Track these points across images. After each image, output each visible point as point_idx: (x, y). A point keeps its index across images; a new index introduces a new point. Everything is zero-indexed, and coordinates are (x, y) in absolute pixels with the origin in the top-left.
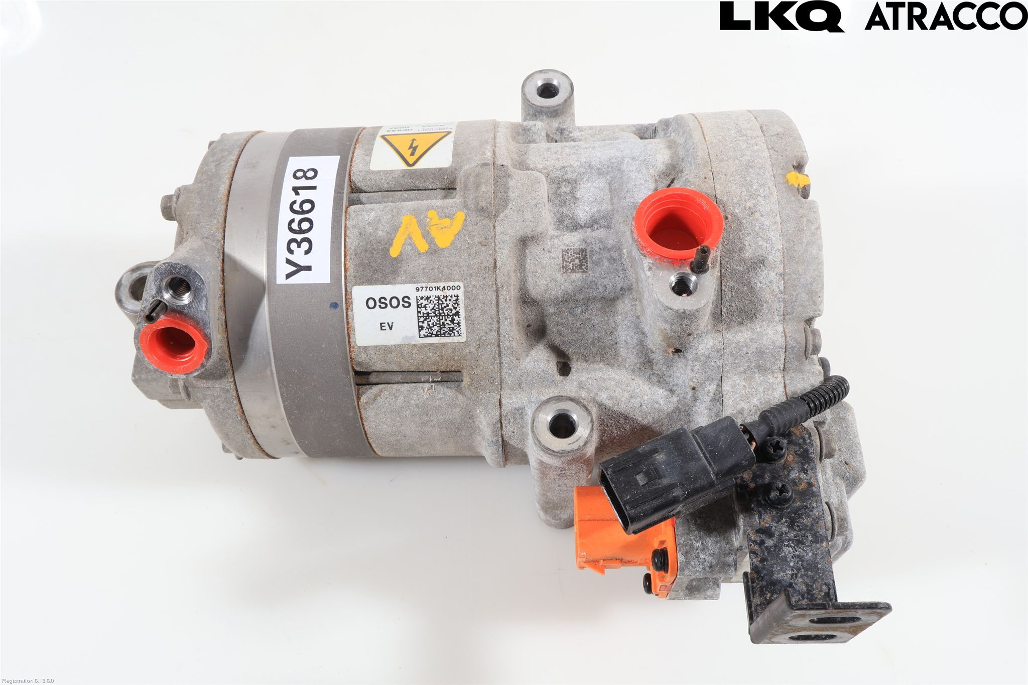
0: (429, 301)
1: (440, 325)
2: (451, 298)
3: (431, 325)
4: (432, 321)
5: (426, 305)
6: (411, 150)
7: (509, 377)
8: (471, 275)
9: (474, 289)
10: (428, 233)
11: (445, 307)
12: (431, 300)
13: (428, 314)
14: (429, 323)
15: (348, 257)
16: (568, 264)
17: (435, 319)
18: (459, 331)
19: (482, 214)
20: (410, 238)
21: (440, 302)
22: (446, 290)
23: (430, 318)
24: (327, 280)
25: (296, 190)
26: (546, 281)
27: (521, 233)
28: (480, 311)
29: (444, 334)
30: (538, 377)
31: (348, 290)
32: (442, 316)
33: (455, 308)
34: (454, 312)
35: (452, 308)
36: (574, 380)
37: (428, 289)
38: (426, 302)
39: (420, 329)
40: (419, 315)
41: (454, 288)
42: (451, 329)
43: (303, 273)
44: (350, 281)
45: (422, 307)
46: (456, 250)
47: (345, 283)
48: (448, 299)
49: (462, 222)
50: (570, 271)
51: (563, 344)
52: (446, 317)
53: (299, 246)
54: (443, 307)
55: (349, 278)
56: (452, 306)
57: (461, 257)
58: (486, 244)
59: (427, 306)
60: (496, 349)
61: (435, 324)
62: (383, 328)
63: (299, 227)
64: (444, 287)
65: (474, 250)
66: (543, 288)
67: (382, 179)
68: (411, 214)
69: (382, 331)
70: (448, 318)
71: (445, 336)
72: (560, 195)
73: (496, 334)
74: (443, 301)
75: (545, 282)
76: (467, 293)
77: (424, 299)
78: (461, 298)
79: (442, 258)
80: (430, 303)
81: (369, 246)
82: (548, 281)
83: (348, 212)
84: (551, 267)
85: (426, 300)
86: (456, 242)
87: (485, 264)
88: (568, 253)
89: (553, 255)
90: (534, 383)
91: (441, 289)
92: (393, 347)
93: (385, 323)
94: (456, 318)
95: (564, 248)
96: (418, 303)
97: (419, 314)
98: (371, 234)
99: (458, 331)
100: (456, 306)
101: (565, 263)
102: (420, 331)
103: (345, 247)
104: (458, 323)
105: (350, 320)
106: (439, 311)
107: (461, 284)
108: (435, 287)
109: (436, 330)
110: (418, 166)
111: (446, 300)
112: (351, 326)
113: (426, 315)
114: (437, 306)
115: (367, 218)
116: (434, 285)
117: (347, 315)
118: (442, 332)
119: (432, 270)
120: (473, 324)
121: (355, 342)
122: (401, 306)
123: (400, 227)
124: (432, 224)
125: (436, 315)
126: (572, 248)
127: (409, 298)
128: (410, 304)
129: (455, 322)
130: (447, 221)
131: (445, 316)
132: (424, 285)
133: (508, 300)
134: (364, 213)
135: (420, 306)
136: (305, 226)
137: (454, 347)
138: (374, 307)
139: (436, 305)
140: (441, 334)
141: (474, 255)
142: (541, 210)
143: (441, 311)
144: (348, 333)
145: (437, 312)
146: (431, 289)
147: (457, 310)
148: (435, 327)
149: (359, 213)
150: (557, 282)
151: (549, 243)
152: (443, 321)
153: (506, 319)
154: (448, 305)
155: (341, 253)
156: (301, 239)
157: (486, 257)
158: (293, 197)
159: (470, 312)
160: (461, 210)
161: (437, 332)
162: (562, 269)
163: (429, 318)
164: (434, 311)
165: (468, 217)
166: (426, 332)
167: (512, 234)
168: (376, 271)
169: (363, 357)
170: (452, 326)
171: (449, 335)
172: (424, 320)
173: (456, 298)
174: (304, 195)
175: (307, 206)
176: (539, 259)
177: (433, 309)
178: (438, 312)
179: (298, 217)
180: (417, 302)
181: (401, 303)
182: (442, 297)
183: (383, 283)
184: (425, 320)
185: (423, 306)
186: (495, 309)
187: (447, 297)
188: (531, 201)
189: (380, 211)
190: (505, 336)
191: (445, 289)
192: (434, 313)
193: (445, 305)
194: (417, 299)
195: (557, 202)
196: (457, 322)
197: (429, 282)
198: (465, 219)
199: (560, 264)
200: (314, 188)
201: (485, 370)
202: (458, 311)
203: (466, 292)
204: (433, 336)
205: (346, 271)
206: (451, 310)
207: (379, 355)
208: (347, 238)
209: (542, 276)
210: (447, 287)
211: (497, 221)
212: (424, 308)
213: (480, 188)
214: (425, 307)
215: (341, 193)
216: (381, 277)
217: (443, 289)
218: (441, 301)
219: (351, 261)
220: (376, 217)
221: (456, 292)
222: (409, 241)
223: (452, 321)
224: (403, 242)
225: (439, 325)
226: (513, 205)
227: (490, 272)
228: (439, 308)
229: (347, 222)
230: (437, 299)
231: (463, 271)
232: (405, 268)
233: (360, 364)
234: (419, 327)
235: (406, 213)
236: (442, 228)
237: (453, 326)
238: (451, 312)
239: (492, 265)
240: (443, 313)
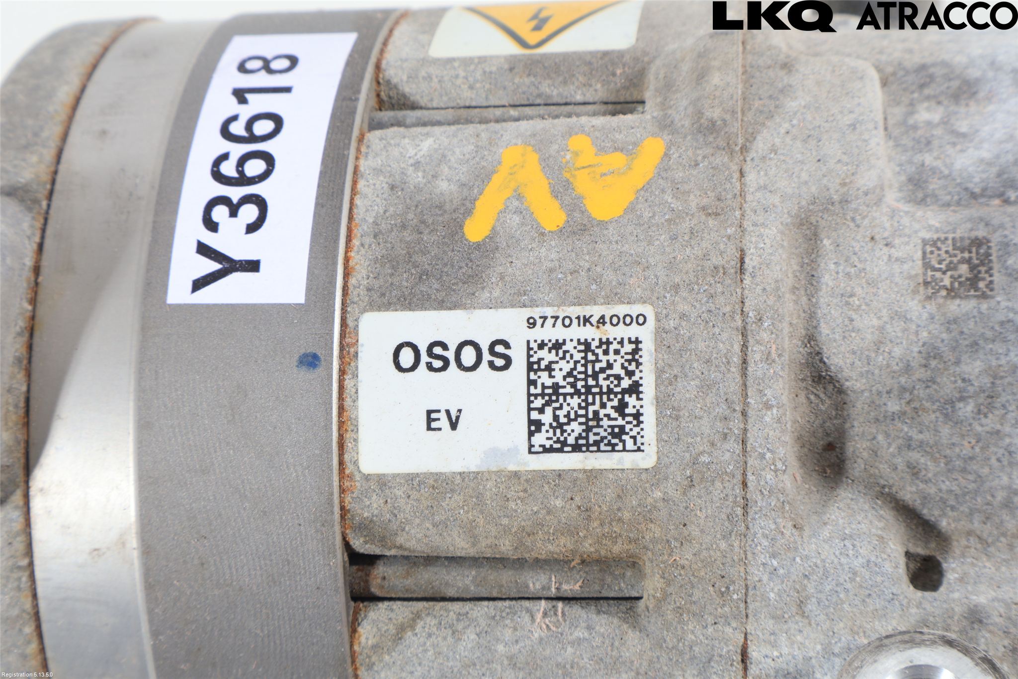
0: (561, 354)
1: (588, 420)
2: (618, 347)
3: (563, 420)
4: (566, 408)
5: (551, 363)
6: (535, 20)
7: (770, 579)
8: (676, 288)
9: (684, 324)
10: (568, 185)
11: (602, 370)
12: (565, 352)
13: (556, 387)
14: (558, 412)
15: (356, 242)
16: (938, 275)
17: (575, 401)
18: (639, 437)
19: (711, 139)
20: (519, 197)
21: (591, 357)
22: (608, 325)
23: (561, 398)
24: (297, 295)
25: (240, 95)
26: (879, 318)
27: (813, 189)
28: (697, 382)
29: (597, 443)
30: (852, 580)
31: (350, 322)
32: (594, 394)
33: (630, 374)
34: (626, 383)
35: (622, 373)
36: (954, 600)
37: (559, 321)
38: (552, 357)
39: (533, 428)
40: (533, 390)
41: (628, 320)
42: (616, 430)
43: (236, 277)
44: (356, 299)
45: (539, 369)
46: (640, 225)
47: (344, 304)
48: (612, 348)
49: (657, 161)
50: (944, 293)
51: (923, 504)
52: (605, 397)
53: (234, 213)
54: (597, 369)
55: (353, 294)
56: (623, 367)
57: (650, 243)
58: (719, 211)
59: (554, 366)
60: (738, 491)
61: (572, 416)
62: (434, 425)
63: (238, 171)
64: (603, 317)
65: (686, 225)
66: (869, 337)
67: (457, 76)
68: (526, 143)
69: (430, 432)
70: (609, 400)
71: (599, 450)
72: (915, 128)
73: (738, 448)
74: (597, 355)
75: (875, 322)
76: (664, 335)
77: (546, 348)
78: (648, 347)
79: (600, 246)
80: (564, 358)
81: (411, 216)
82: (885, 319)
83: (365, 141)
84: (891, 282)
85: (554, 352)
86: (640, 206)
87: (716, 260)
88: (939, 249)
89: (895, 253)
90: (843, 602)
91: (595, 323)
92: (458, 480)
93: (439, 411)
94: (631, 400)
95: (928, 236)
96: (532, 360)
97: (532, 388)
98: (419, 189)
99: (634, 438)
100: (632, 367)
101: (930, 273)
102: (531, 434)
103: (351, 218)
104: (637, 416)
105: (348, 402)
106: (585, 380)
107: (648, 311)
108: (578, 318)
109: (576, 434)
111: (606, 352)
112: (350, 419)
113: (550, 391)
114: (580, 368)
115: (412, 152)
116: (574, 311)
117: (341, 388)
118: (592, 438)
119: (571, 273)
120: (677, 418)
121: (356, 463)
122: (484, 365)
123: (494, 173)
124: (579, 164)
125: (578, 393)
126: (951, 236)
127: (507, 345)
128: (508, 361)
129: (627, 411)
130: (617, 160)
131: (601, 393)
132: (549, 311)
133: (774, 355)
134: (406, 143)
135: (535, 367)
136: (254, 167)
137: (624, 482)
138: (413, 368)
139: (579, 365)
140: (588, 445)
141: (686, 238)
142: (866, 136)
143: (591, 382)
144: (341, 437)
145: (580, 384)
146: (567, 322)
147: (634, 378)
148: (574, 425)
149: (392, 142)
150: (906, 320)
151: (887, 225)
152: (597, 407)
153: (768, 406)
154: (610, 366)
155: (337, 231)
156: (241, 199)
157: (717, 243)
158: (232, 107)
159: (671, 384)
160: (654, 135)
161: (577, 439)
162: (921, 289)
163: (557, 401)
164: (571, 380)
165: (673, 149)
166: (548, 439)
167: (789, 191)
168: (423, 276)
169: (375, 505)
170: (620, 422)
171: (609, 448)
172: (544, 405)
173: (633, 346)
174: (258, 104)
175: (263, 127)
176: (860, 261)
177: (570, 374)
178: (583, 383)
179: (238, 150)
180: (529, 356)
181: (487, 357)
182: (596, 343)
183: (441, 305)
184: (548, 404)
185: (543, 367)
186: (738, 379)
187: (608, 343)
188: (839, 117)
189: (448, 137)
190: (762, 456)
191: (604, 323)
192: (573, 385)
193: (604, 365)
194: (529, 349)
195: (906, 141)
196: (634, 411)
197: (563, 304)
198: (666, 155)
199: (916, 275)
200: (288, 90)
201: (705, 553)
202: (637, 382)
203: (660, 332)
204: (566, 449)
205: (346, 275)
206: (618, 378)
207: (418, 500)
208: (358, 196)
209: (867, 305)
210: (611, 318)
211: (748, 159)
212: (546, 373)
213: (706, 78)
214: (549, 369)
215: (351, 99)
216: (437, 290)
217: (598, 322)
218: (594, 353)
219: (363, 251)
220: (436, 150)
221: (634, 331)
222: (516, 203)
223: (621, 408)
224: (502, 207)
225: (583, 420)
226: (793, 126)
227: (728, 281)
228: (585, 372)
229: (362, 163)
230: (582, 347)
231: (656, 276)
232: (500, 269)
233: (365, 527)
234: (531, 422)
235: (514, 141)
236: (605, 174)
237: (623, 423)
238: (618, 385)
239: (733, 263)
240: (597, 385)
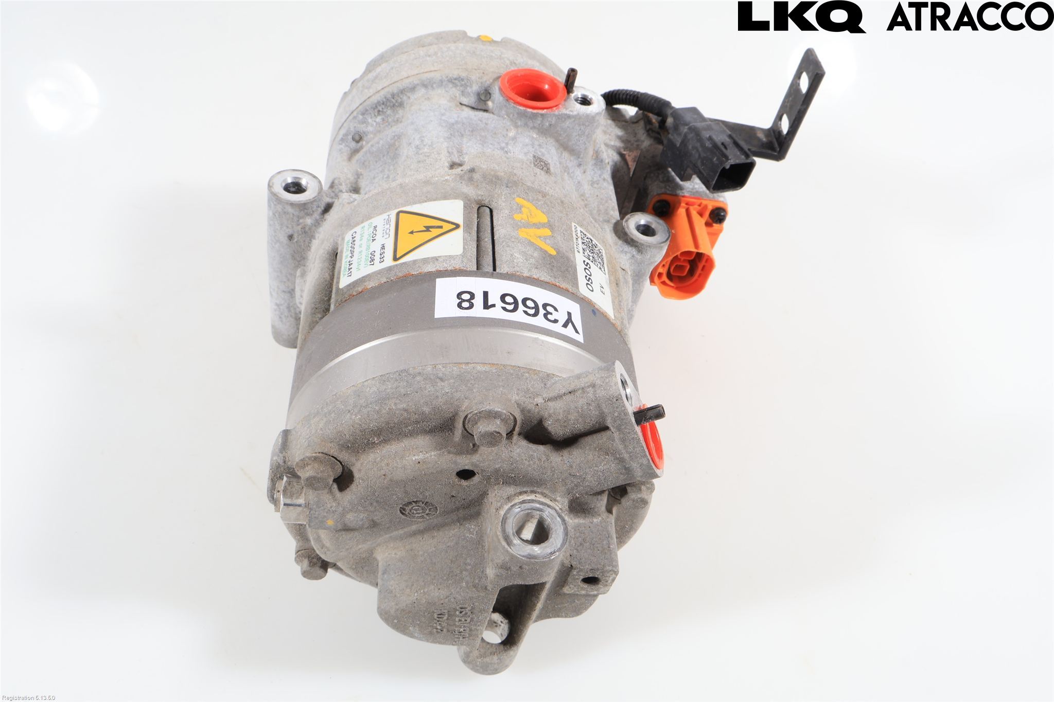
6: (430, 229)
10: (535, 224)
20: (540, 237)
24: (577, 304)
25: (488, 307)
31: (583, 297)
43: (573, 320)
49: (525, 201)
53: (550, 313)
63: (532, 309)
81: (547, 266)
86: (542, 211)
98: (537, 261)
107: (574, 223)
108: (577, 240)
110: (460, 221)
119: (565, 235)
123: (530, 240)
124: (527, 219)
127: (585, 261)
132: (576, 245)
134: (515, 261)
136: (530, 304)
138: (592, 287)
156: (544, 310)
158: (497, 309)
174: (495, 301)
175: (509, 299)
179: (522, 308)
181: (588, 268)
198: (522, 199)
200: (485, 294)
210: (576, 233)
217: (577, 236)
221: (578, 230)
222: (542, 239)
224: (544, 242)
229: (527, 274)
232: (564, 251)
236: (531, 214)
